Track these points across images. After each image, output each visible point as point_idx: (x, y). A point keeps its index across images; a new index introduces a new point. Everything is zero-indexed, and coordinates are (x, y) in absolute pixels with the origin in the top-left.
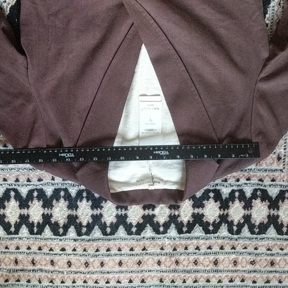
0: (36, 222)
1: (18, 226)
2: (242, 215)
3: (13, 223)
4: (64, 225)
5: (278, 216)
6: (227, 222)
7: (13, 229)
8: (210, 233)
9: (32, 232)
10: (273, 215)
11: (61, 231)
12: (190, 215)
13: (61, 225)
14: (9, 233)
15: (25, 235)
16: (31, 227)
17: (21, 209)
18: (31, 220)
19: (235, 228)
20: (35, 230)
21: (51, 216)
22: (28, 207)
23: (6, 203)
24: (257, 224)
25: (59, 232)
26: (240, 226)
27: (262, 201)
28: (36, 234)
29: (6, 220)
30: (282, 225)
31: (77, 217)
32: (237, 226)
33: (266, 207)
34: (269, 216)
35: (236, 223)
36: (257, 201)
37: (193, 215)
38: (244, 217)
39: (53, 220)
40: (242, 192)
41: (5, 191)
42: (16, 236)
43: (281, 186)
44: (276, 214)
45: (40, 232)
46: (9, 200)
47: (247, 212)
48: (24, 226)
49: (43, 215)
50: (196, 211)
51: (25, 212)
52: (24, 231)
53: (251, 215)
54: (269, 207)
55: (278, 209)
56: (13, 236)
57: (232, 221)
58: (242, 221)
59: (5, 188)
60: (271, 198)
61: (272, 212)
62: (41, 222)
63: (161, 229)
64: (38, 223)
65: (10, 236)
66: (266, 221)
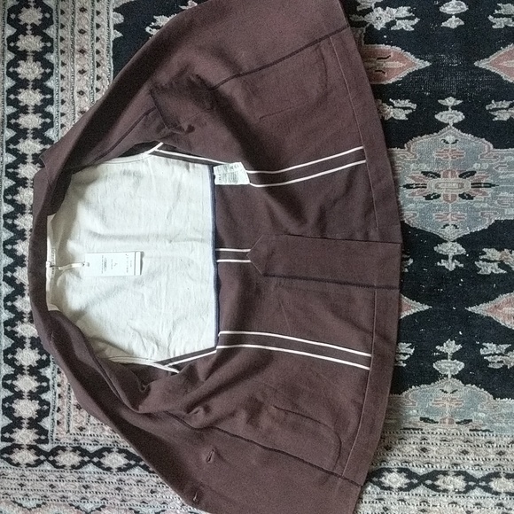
0: (19, 171)
1: (14, 152)
2: (23, 389)
3: (17, 147)
4: (15, 200)
5: (21, 428)
6: (16, 374)
7: (12, 147)
8: (4, 355)
9: (8, 166)
10: (22, 423)
11: (9, 197)
12: (24, 334)
13: (15, 197)
14: (8, 143)
15: (5, 160)
16: (14, 165)
17: (33, 155)
18: (21, 165)
19: (9, 382)
20: (11, 170)
21: (25, 187)
22: (34, 163)
23: (38, 140)
24: (13, 406)
25: (7, 195)
26: (11, 388)
27: (37, 411)
28: (6, 171)
29: (21, 140)
30: (12, 432)
31: (23, 214)
32: (12, 384)
33: (31, 415)
34: (21, 418)
35: (14, 382)
36: (37, 405)
37: (23, 338)
38: (21, 391)
39: (20, 189)
40: (46, 389)
41: (51, 140)
42: (4, 150)
43: (53, 431)
44: (24, 426)
45: (9, 175)
46: (41, 143)
47: (26, 394)
48: (15, 158)
49: (26, 179)
50: (28, 341)
51: (30, 159)
52: (10, 159)
53: (22, 399)
54: (30, 419)
55: (28, 428)
56: (5, 147)
57: (16, 379)
58: (16, 389)
59: (54, 139)
60: (40, 421)
61: (26, 422)
62: (19, 176)
63: (9, 304)
64: (17, 174)
65: (4, 144)
66: (16, 415)
